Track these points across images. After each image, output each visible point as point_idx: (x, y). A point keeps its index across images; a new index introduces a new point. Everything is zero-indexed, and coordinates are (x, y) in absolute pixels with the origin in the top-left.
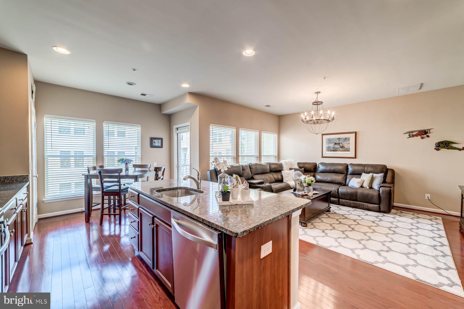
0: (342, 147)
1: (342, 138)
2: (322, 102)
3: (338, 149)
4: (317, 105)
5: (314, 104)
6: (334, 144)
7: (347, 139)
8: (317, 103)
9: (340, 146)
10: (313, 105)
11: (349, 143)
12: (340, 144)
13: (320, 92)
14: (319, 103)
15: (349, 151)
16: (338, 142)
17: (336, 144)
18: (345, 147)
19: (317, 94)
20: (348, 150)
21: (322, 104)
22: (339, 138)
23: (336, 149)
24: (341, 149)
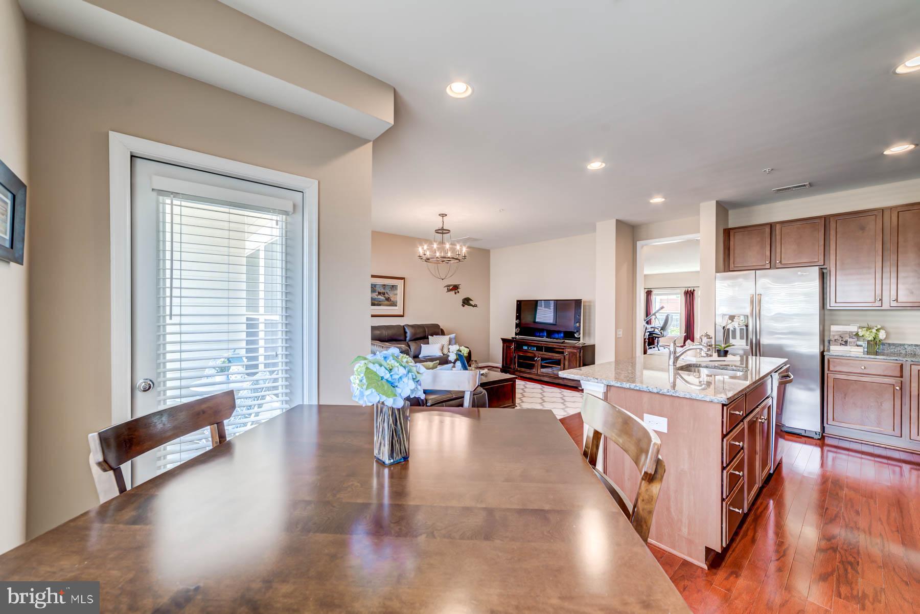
0: (388, 299)
1: (388, 285)
2: (450, 231)
3: (383, 303)
4: (443, 233)
5: (437, 231)
6: (377, 294)
7: (394, 287)
8: (442, 231)
9: (385, 297)
10: (437, 234)
11: (397, 294)
12: (386, 294)
13: (446, 215)
14: (444, 232)
15: (396, 306)
16: (382, 291)
17: (380, 293)
18: (392, 299)
19: (443, 217)
20: (394, 304)
21: (448, 233)
22: (385, 285)
23: (380, 301)
24: (386, 302)
